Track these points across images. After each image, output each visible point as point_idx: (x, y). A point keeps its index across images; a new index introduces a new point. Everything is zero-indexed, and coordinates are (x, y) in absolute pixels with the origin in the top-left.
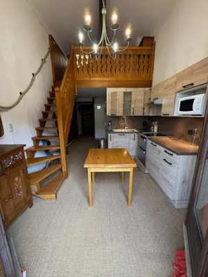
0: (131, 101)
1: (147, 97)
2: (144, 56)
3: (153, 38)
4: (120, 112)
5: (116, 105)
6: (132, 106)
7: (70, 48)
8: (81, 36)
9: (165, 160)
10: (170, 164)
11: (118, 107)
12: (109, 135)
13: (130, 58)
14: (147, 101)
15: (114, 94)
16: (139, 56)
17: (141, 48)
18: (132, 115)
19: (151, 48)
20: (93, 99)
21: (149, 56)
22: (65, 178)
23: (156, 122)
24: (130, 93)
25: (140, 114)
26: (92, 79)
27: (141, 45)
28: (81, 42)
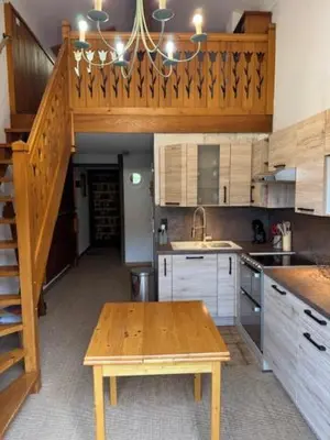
0: (217, 168)
1: (259, 158)
2: (248, 56)
3: (269, 15)
4: (189, 198)
5: (179, 180)
6: (223, 181)
7: (60, 33)
8: (83, 26)
9: (307, 336)
10: (321, 348)
11: (183, 183)
12: (161, 258)
13: (213, 60)
14: (259, 171)
15: (173, 150)
16: (236, 55)
17: (239, 37)
18: (221, 204)
19: (263, 37)
20: (120, 158)
21: (261, 56)
22: (33, 391)
23: (286, 225)
24: (216, 149)
25: (244, 202)
26: (116, 110)
27: (239, 30)
28: (82, 39)
